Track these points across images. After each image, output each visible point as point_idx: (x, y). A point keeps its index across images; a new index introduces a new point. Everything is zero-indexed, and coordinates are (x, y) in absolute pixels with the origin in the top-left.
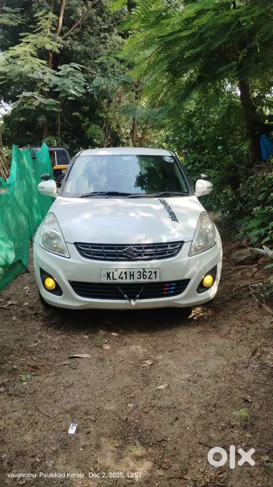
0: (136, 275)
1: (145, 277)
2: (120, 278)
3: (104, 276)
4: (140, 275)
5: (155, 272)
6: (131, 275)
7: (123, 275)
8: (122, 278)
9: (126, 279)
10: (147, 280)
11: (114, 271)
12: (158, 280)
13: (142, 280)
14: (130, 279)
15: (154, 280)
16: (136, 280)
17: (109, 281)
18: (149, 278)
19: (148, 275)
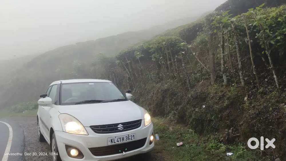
0: (125, 139)
1: (129, 139)
2: (117, 141)
3: (109, 141)
4: (127, 138)
5: (134, 136)
6: (122, 139)
7: (119, 140)
8: (118, 141)
9: (120, 141)
10: (130, 140)
11: (114, 138)
12: (135, 140)
13: (128, 141)
14: (122, 141)
15: (133, 140)
16: (125, 141)
17: (112, 144)
18: (131, 139)
19: (130, 137)
